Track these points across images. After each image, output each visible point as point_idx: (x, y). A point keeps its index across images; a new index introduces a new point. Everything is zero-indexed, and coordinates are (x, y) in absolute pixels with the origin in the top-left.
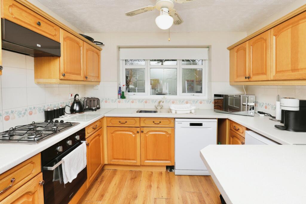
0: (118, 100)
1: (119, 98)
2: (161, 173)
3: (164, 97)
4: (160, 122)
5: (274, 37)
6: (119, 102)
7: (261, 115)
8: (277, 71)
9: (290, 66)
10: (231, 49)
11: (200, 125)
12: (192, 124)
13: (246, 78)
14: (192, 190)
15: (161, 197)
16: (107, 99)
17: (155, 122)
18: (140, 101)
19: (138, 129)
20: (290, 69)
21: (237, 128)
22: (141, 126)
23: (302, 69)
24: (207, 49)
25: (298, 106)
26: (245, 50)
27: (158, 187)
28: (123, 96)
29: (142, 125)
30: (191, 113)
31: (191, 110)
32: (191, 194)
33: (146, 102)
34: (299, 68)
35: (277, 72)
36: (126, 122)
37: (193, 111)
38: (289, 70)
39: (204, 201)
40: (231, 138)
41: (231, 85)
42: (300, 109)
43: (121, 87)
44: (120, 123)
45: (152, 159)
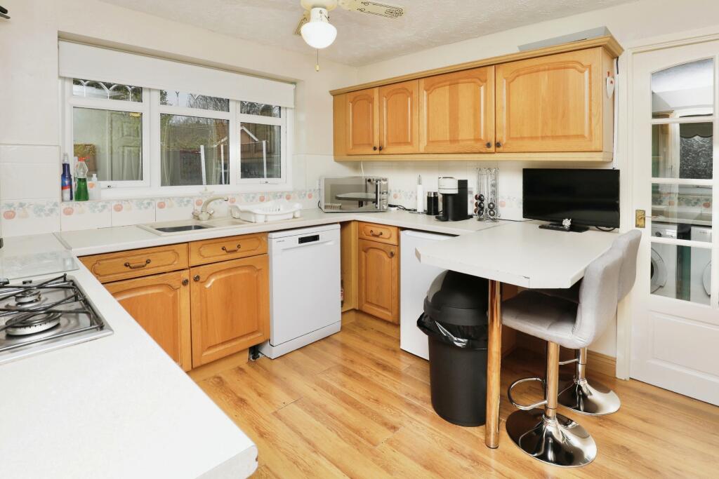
0: (64, 205)
1: (63, 200)
2: (241, 370)
3: (206, 190)
4: (239, 246)
5: (425, 92)
6: (68, 212)
7: (393, 209)
8: (430, 140)
9: (448, 135)
10: (336, 94)
11: (316, 238)
12: (302, 240)
13: (375, 149)
14: (324, 368)
15: (283, 405)
16: (16, 205)
17: (228, 249)
18: (142, 204)
19: (185, 275)
20: (448, 139)
21: (378, 233)
22: (193, 264)
23: (463, 140)
24: (293, 86)
25: (457, 187)
26: (371, 101)
27: (260, 395)
28: (82, 194)
29: (195, 260)
30: (294, 217)
31: (294, 213)
32: (328, 373)
33: (161, 206)
34: (460, 138)
35: (429, 142)
36: (148, 262)
37: (297, 215)
38: (447, 141)
39: (355, 372)
40: (363, 253)
41: (336, 161)
42: (459, 191)
43: (68, 165)
44: (128, 269)
45: (221, 341)
